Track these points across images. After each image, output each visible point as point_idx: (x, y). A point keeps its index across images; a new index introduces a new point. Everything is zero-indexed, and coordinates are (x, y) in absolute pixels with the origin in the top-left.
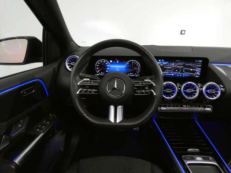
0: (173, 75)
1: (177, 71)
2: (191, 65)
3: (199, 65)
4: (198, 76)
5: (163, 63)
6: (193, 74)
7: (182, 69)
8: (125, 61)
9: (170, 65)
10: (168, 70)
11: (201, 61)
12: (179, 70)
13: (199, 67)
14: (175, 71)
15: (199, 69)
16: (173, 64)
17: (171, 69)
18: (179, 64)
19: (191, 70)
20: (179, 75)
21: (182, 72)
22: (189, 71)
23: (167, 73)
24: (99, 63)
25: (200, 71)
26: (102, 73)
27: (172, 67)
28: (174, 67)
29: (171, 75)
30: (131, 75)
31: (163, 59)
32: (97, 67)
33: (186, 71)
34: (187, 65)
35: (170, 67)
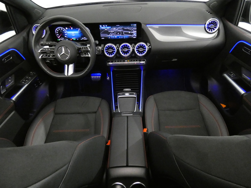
0: (116, 37)
1: (118, 34)
2: (128, 28)
3: (135, 28)
4: (135, 37)
5: (107, 28)
6: (131, 36)
7: (122, 32)
8: (77, 28)
9: (112, 29)
10: (112, 33)
11: (136, 25)
12: (120, 33)
13: (135, 30)
14: (117, 34)
15: (135, 31)
16: (115, 28)
17: (114, 32)
18: (119, 28)
19: (129, 32)
20: (121, 37)
21: (122, 34)
22: (128, 34)
23: (111, 35)
24: (58, 31)
25: (136, 33)
26: (62, 38)
27: (115, 31)
28: (116, 31)
29: (115, 37)
30: (85, 38)
31: (106, 25)
32: (57, 34)
33: (125, 33)
34: (126, 28)
35: (113, 31)
